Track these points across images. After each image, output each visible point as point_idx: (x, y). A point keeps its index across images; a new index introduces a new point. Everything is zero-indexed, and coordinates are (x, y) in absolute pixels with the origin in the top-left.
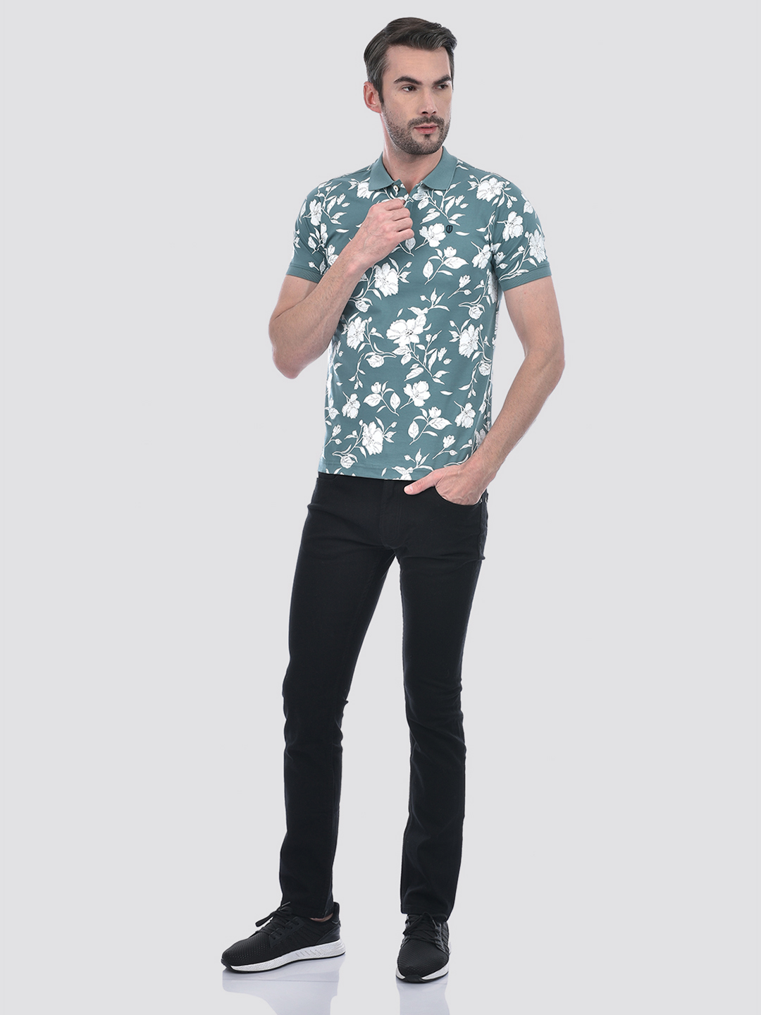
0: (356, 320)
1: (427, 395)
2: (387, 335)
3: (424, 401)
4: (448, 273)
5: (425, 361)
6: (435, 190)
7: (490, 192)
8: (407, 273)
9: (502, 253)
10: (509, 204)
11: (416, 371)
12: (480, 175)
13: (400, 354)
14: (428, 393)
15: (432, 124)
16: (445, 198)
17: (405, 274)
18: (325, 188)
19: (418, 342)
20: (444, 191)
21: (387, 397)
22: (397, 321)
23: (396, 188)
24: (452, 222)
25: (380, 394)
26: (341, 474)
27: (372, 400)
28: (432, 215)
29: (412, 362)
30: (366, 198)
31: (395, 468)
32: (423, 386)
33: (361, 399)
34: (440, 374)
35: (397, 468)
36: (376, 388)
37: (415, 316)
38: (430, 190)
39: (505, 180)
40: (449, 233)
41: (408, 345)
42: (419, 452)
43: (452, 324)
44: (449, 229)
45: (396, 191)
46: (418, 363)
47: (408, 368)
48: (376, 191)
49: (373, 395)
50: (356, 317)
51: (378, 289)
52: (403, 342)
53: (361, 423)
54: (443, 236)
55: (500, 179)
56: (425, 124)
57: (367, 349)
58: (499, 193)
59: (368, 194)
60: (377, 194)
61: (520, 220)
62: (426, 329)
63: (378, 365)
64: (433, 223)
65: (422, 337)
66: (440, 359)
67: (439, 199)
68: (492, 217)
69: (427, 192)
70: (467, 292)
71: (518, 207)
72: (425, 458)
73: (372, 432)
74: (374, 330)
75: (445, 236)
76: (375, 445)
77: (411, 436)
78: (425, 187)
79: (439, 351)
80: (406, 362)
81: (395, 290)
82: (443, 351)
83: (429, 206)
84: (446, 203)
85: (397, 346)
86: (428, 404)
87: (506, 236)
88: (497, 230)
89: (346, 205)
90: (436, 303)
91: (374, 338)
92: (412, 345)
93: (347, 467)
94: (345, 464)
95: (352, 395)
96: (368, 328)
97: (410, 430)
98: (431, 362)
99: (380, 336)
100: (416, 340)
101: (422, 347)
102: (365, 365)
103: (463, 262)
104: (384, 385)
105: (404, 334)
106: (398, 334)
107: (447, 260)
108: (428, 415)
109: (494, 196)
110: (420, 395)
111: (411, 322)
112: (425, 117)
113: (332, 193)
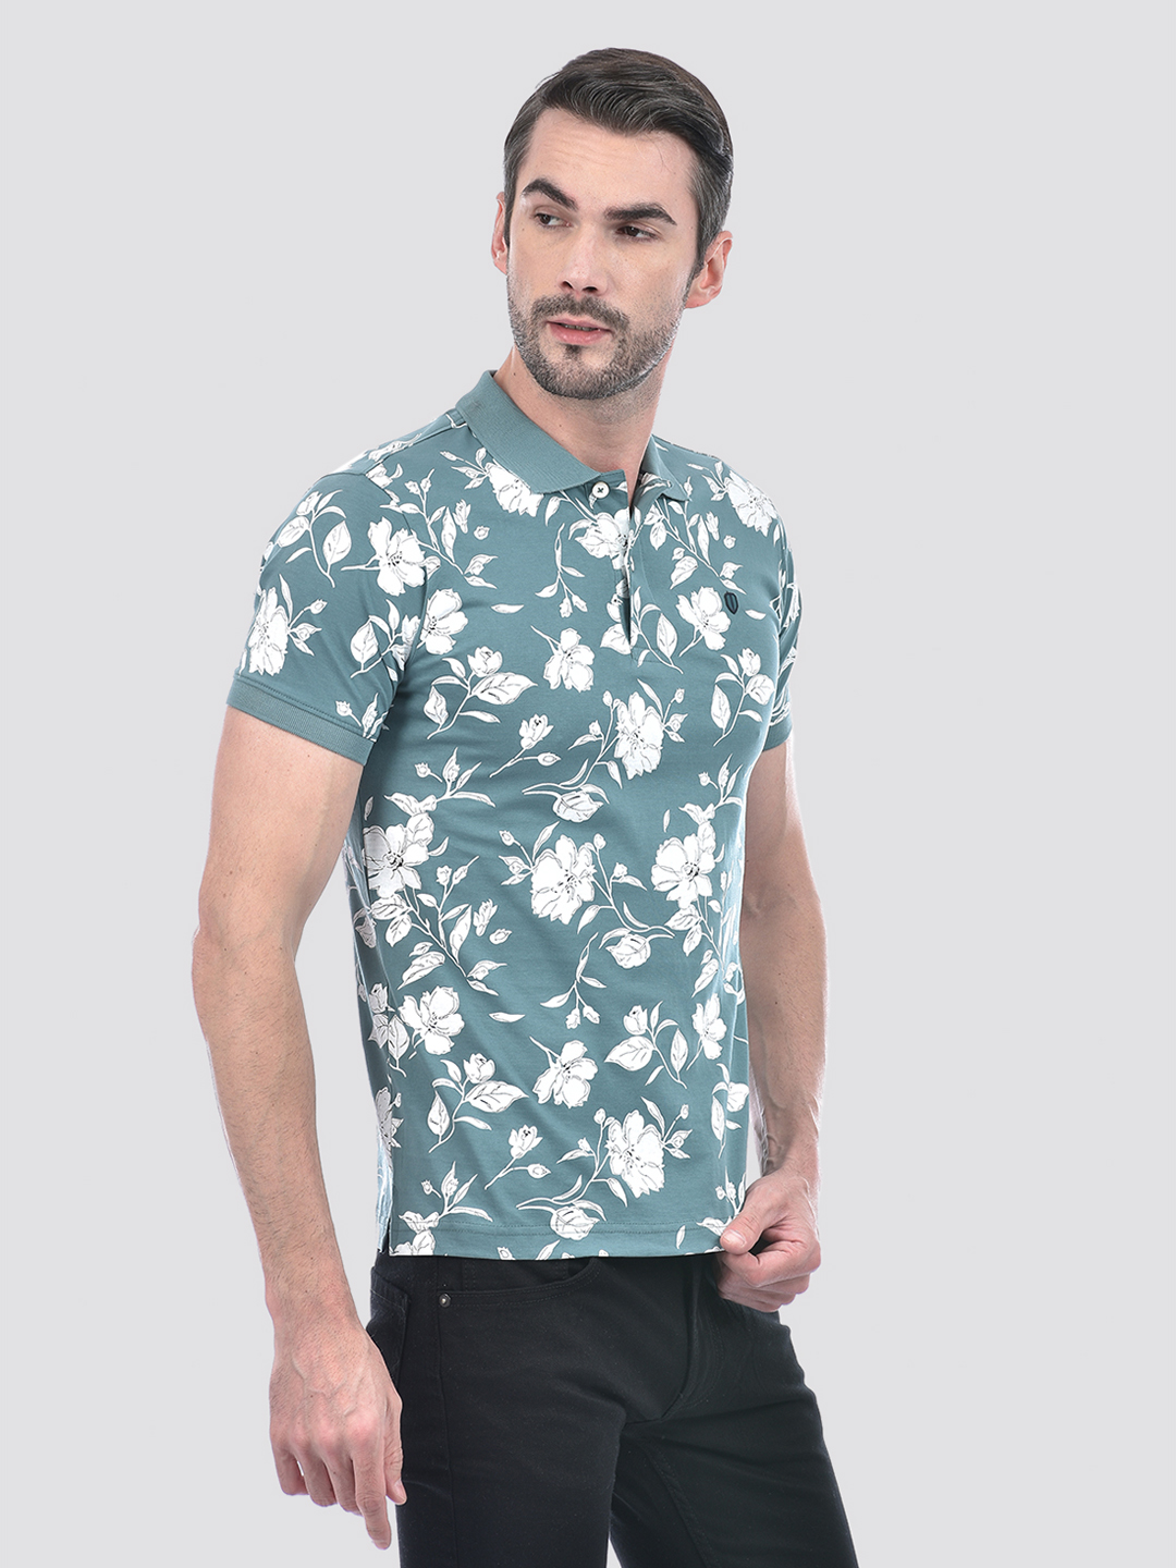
2: (655, 881)
13: (681, 928)
15: (586, 319)
21: (664, 1041)
22: (666, 842)
25: (646, 1035)
26: (565, 1256)
27: (631, 1055)
31: (704, 1224)
36: (636, 1021)
48: (548, 496)
49: (632, 1041)
52: (685, 895)
53: (600, 1116)
56: (565, 316)
57: (606, 921)
63: (638, 960)
73: (633, 1138)
74: (620, 870)
76: (644, 1171)
85: (674, 907)
91: (622, 891)
93: (575, 1237)
94: (568, 1228)
96: (603, 863)
99: (639, 884)
102: (604, 964)
104: (655, 1012)
105: (685, 874)
112: (568, 297)
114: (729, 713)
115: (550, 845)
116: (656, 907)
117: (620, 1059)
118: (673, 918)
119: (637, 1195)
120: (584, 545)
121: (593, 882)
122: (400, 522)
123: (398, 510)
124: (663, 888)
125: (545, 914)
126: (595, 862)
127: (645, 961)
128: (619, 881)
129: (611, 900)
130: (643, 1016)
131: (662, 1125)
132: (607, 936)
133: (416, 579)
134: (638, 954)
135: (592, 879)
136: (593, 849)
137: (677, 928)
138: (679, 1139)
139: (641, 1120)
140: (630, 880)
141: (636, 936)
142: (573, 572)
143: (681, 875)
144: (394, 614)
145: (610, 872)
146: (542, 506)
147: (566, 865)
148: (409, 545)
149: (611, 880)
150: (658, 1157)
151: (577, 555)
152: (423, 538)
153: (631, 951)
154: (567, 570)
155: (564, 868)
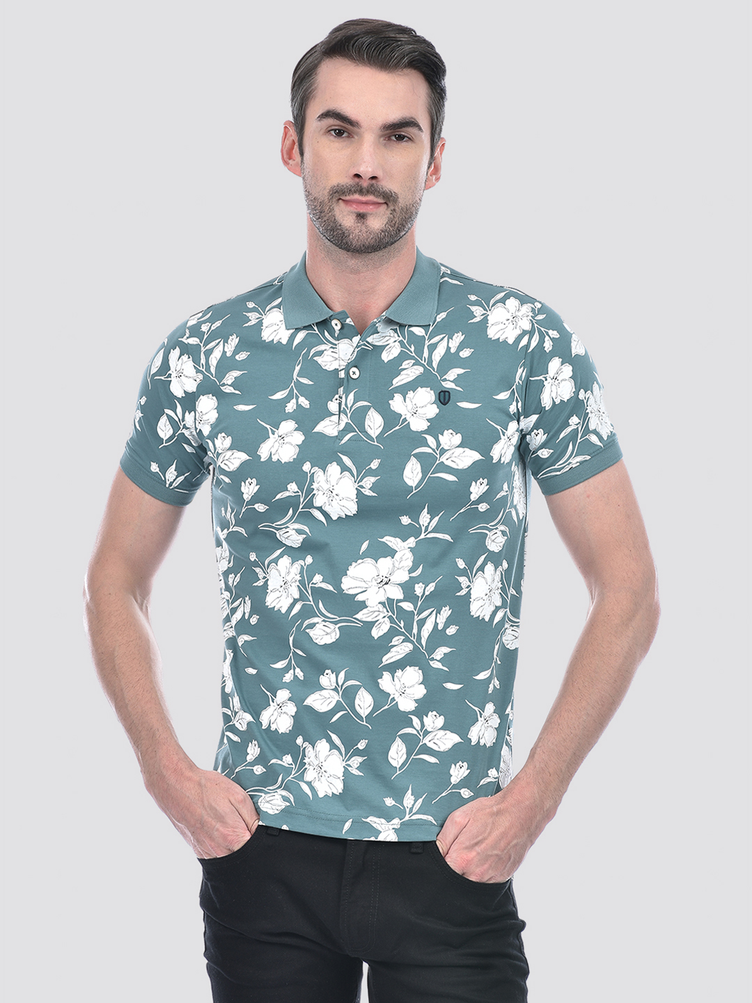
0: (281, 561)
1: (421, 691)
2: (343, 586)
3: (416, 701)
4: (451, 478)
5: (415, 631)
6: (410, 326)
7: (511, 326)
8: (373, 479)
9: (541, 431)
10: (548, 345)
11: (400, 649)
12: (488, 294)
13: (369, 619)
14: (423, 686)
16: (430, 339)
17: (369, 482)
18: (199, 325)
19: (401, 596)
20: (426, 327)
21: (349, 695)
22: (360, 561)
23: (336, 325)
24: (449, 385)
25: (336, 690)
27: (322, 701)
28: (410, 372)
29: (393, 632)
30: (279, 342)
32: (412, 675)
33: (297, 699)
34: (441, 652)
35: (371, 820)
36: (327, 680)
37: (391, 553)
38: (402, 326)
39: (533, 301)
40: (445, 404)
41: (382, 603)
42: (410, 791)
43: (461, 564)
44: (444, 398)
45: (337, 328)
46: (402, 634)
47: (384, 644)
48: (298, 330)
49: (323, 692)
50: (281, 556)
51: (320, 509)
52: (374, 598)
53: (299, 741)
54: (433, 411)
55: (524, 299)
57: (307, 613)
58: (527, 327)
59: (283, 335)
60: (301, 336)
61: (568, 370)
62: (414, 575)
63: (329, 640)
64: (412, 386)
65: (408, 587)
66: (440, 627)
67: (418, 342)
68: (520, 371)
69: (395, 331)
70: (483, 507)
71: (563, 349)
72: (421, 800)
74: (318, 578)
75: (437, 411)
77: (394, 763)
78: (389, 322)
79: (439, 612)
80: (381, 633)
81: (352, 509)
82: (446, 612)
83: (403, 357)
84: (433, 348)
85: (363, 605)
86: (423, 708)
87: (546, 402)
88: (531, 392)
89: (242, 356)
90: (430, 529)
91: (318, 593)
92: (389, 604)
95: (279, 692)
97: (392, 753)
98: (426, 633)
99: (331, 588)
100: (397, 594)
101: (408, 606)
102: (304, 641)
103: (476, 456)
104: (342, 675)
105: (374, 583)
106: (364, 585)
107: (447, 455)
108: (423, 725)
109: (518, 332)
110: (408, 691)
111: (385, 563)
113: (213, 336)
114: (420, 475)
115: (276, 561)
116: (346, 605)
117: (312, 703)
118: (361, 613)
119: (321, 795)
120: (319, 362)
121: (298, 586)
122: (186, 350)
123: (186, 342)
124: (351, 592)
125: (272, 606)
126: (301, 573)
127: (334, 640)
128: (316, 586)
129: (311, 598)
130: (333, 676)
131: (343, 750)
132: (307, 622)
133: (192, 387)
134: (329, 636)
135: (298, 583)
136: (303, 564)
137: (365, 620)
138: (356, 762)
139: (327, 746)
140: (324, 586)
141: (326, 624)
142: (305, 381)
143: (370, 584)
144: (179, 410)
145: (310, 579)
146: (292, 338)
147: (283, 575)
148: (187, 365)
149: (310, 585)
150: (340, 773)
151: (312, 368)
152: (196, 361)
153: (324, 633)
154: (300, 379)
155: (282, 576)
